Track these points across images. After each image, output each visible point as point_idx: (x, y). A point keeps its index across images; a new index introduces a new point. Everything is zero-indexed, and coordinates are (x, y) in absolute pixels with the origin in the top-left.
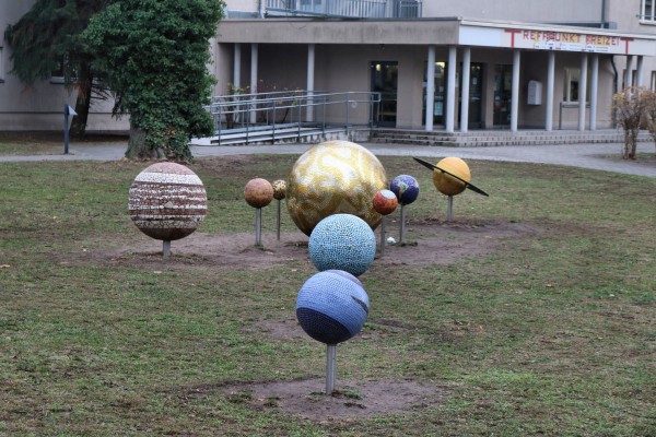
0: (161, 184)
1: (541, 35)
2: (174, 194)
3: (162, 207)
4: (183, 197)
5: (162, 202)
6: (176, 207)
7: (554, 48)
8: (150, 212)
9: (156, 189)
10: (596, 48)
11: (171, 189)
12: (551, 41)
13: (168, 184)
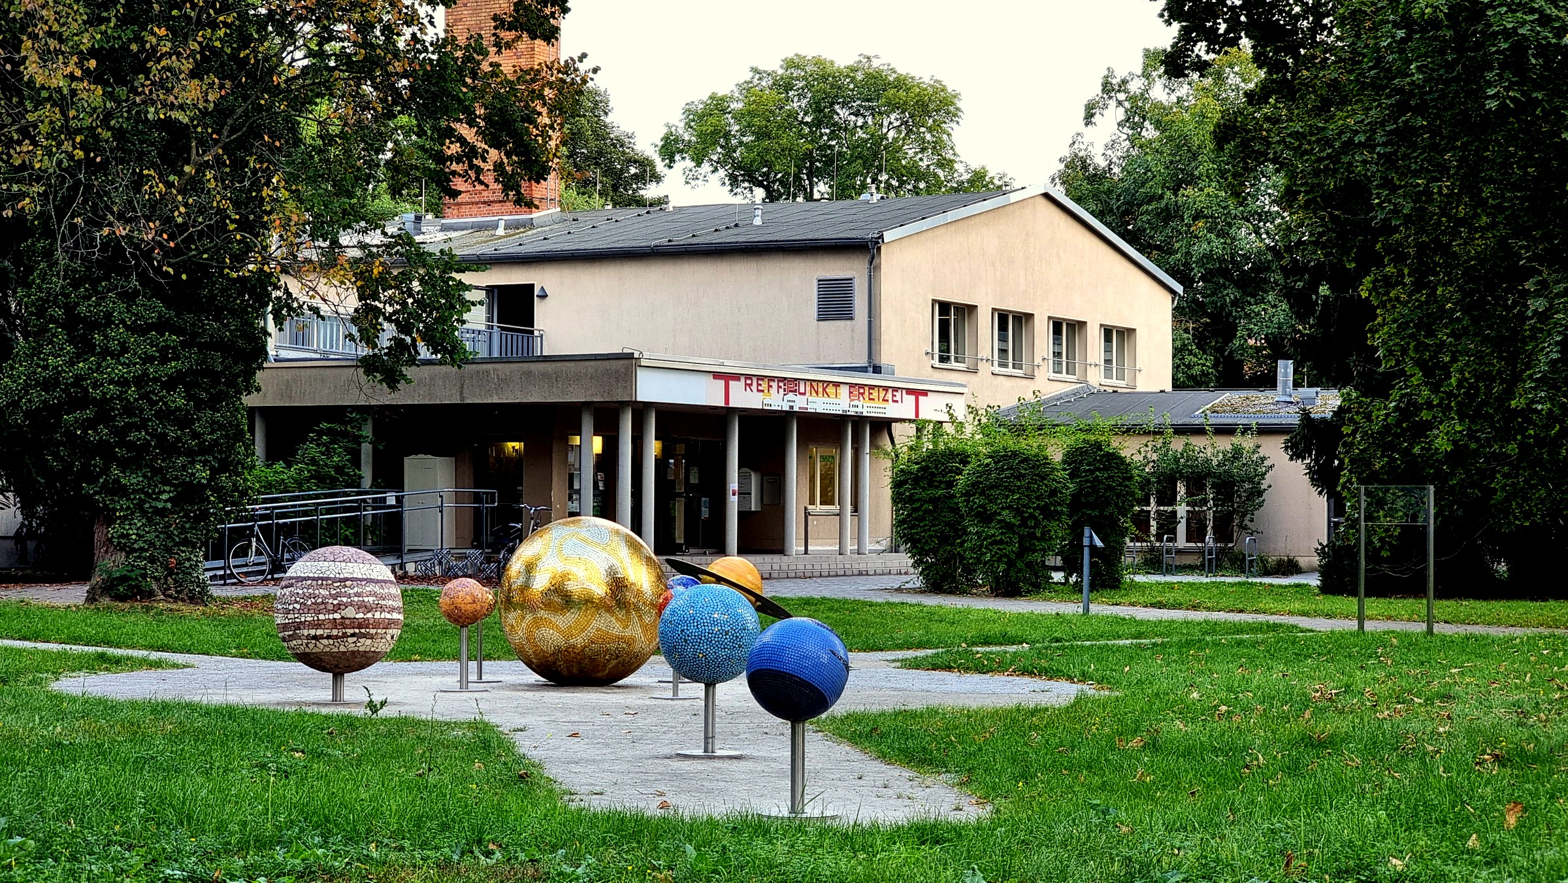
0: (335, 580)
1: (774, 384)
2: (357, 595)
3: (337, 616)
4: (371, 599)
5: (337, 608)
6: (360, 615)
7: (796, 409)
8: (318, 625)
9: (327, 587)
10: (868, 408)
11: (351, 587)
12: (791, 396)
13: (347, 579)
